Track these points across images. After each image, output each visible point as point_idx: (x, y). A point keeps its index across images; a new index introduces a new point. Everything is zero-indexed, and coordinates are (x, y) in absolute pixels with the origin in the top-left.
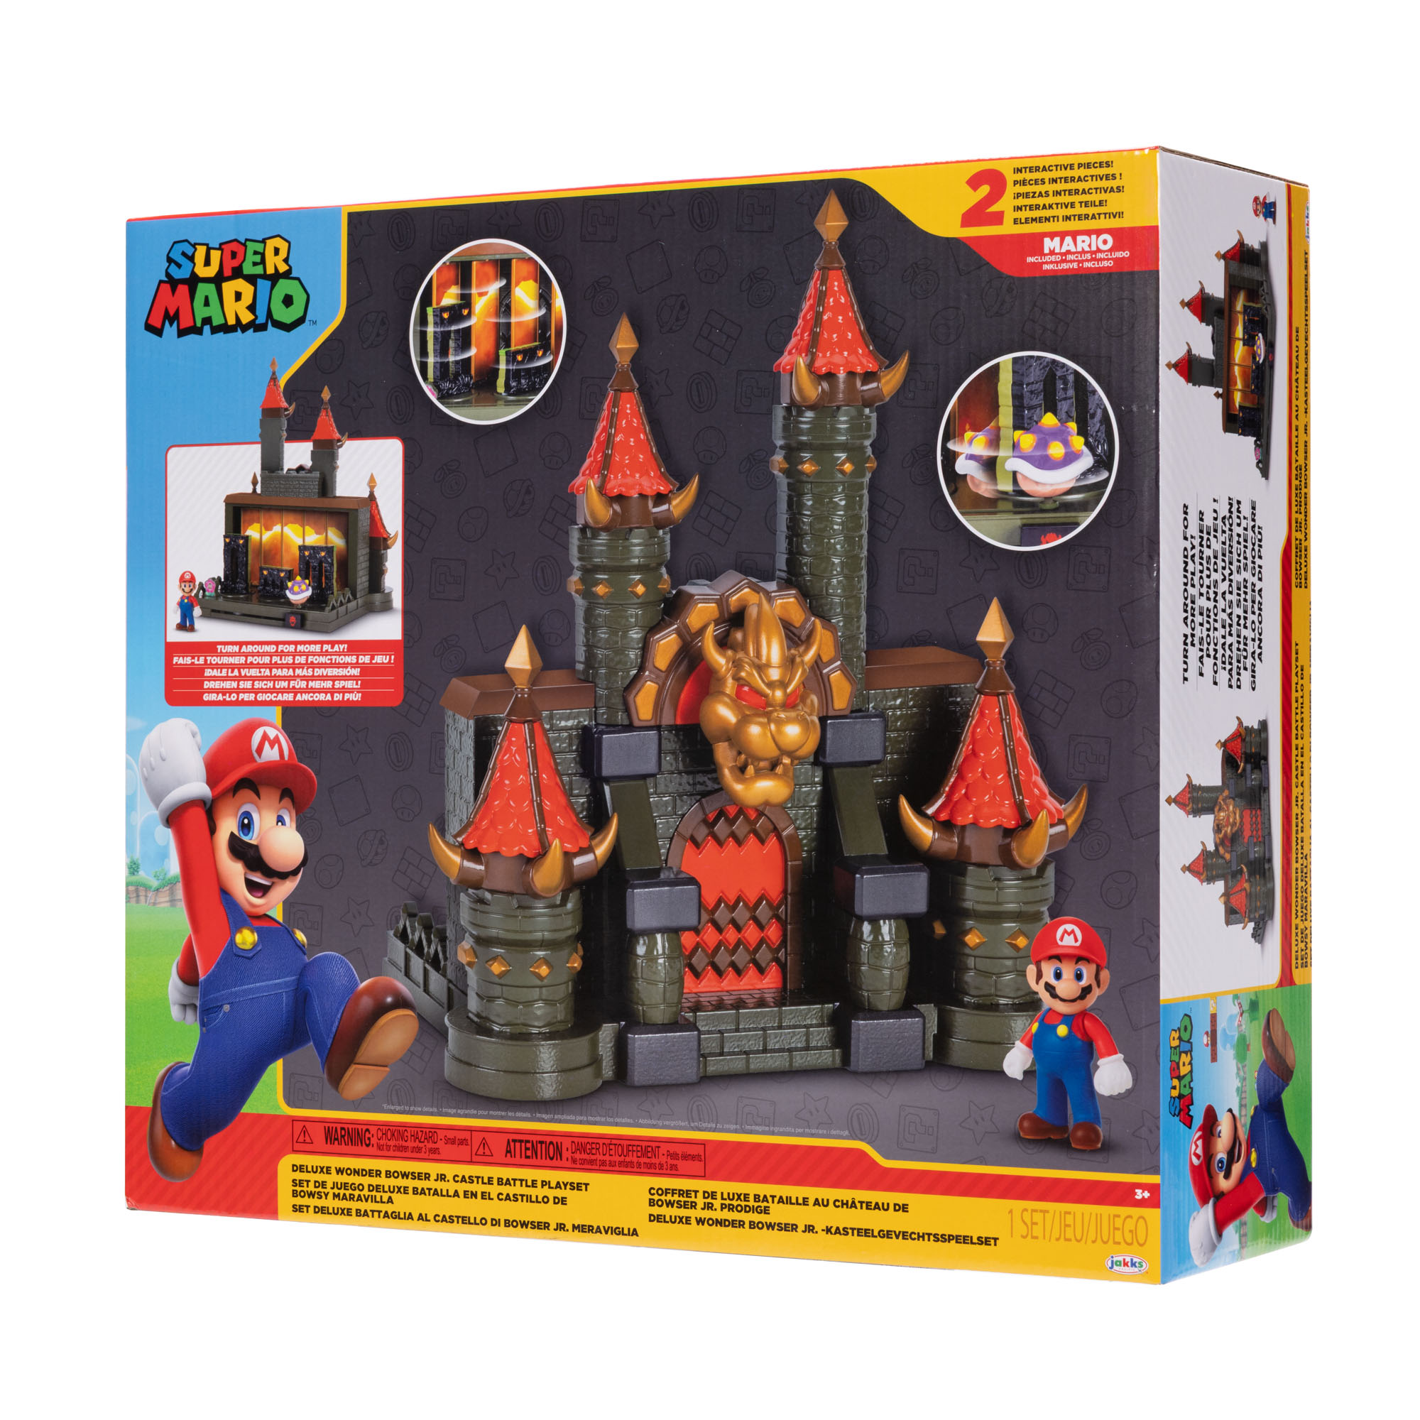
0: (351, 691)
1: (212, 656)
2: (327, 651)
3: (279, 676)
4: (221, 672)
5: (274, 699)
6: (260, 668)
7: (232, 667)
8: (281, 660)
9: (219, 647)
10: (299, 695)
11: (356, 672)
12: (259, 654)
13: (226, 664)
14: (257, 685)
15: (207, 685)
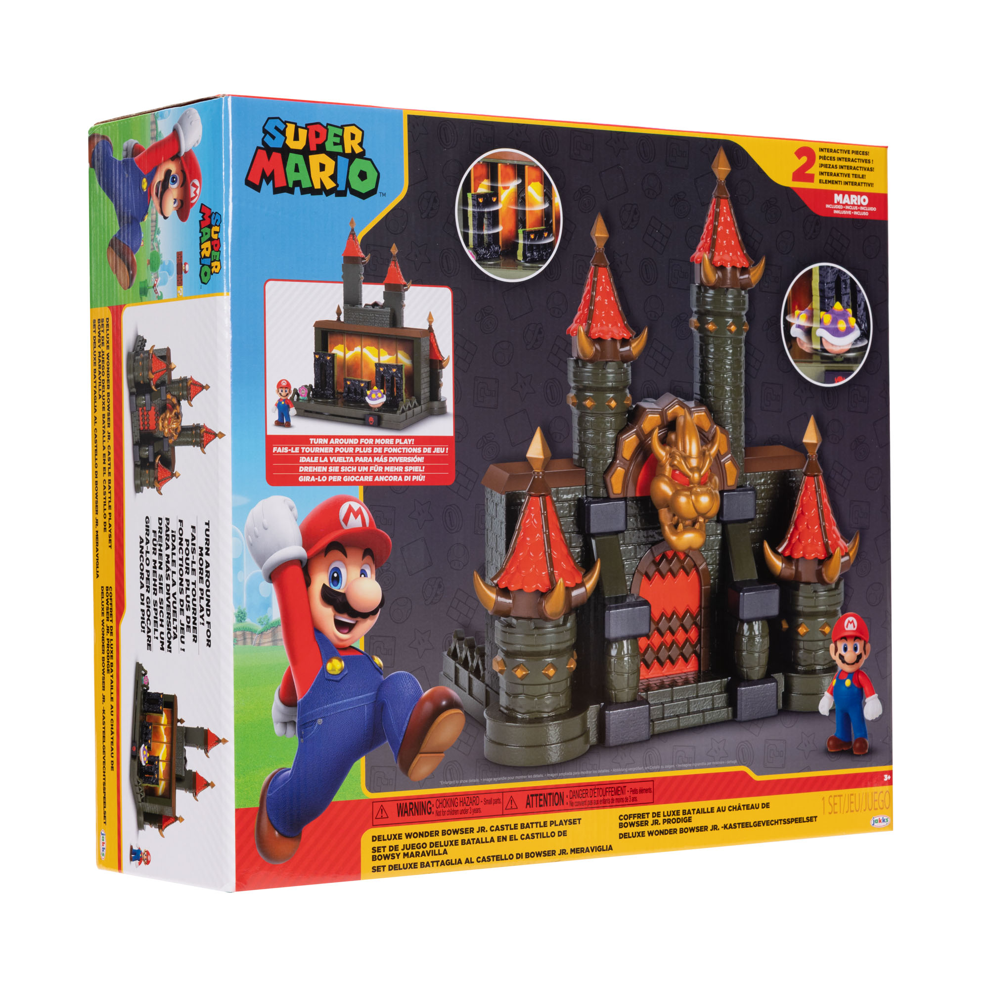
0: (417, 474)
1: (306, 447)
2: (398, 444)
3: (361, 463)
4: (313, 459)
5: (358, 480)
6: (345, 456)
7: (323, 455)
8: (362, 450)
9: (311, 440)
10: (377, 477)
11: (421, 459)
12: (344, 446)
13: (317, 453)
14: (343, 469)
15: (301, 469)
